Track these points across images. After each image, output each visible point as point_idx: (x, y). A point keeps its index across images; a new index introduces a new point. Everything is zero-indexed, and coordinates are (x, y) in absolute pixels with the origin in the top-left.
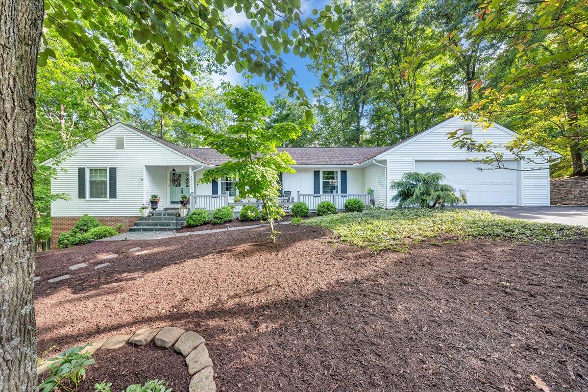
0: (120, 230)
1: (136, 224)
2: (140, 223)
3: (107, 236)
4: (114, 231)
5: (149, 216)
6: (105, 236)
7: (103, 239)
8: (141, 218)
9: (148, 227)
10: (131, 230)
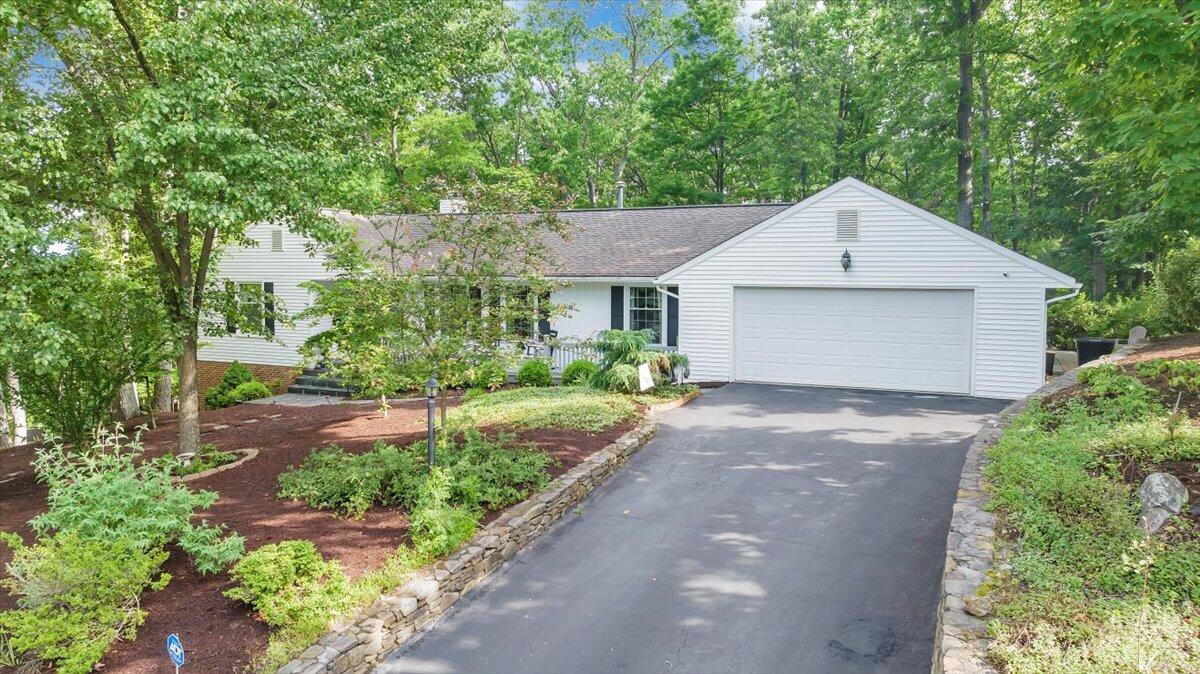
0: (277, 390)
1: (298, 382)
2: (303, 380)
3: (257, 398)
4: (266, 390)
5: (316, 368)
6: (255, 397)
7: (253, 402)
8: (306, 372)
9: (314, 388)
10: (291, 391)
